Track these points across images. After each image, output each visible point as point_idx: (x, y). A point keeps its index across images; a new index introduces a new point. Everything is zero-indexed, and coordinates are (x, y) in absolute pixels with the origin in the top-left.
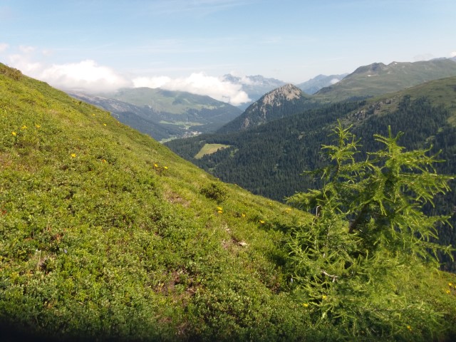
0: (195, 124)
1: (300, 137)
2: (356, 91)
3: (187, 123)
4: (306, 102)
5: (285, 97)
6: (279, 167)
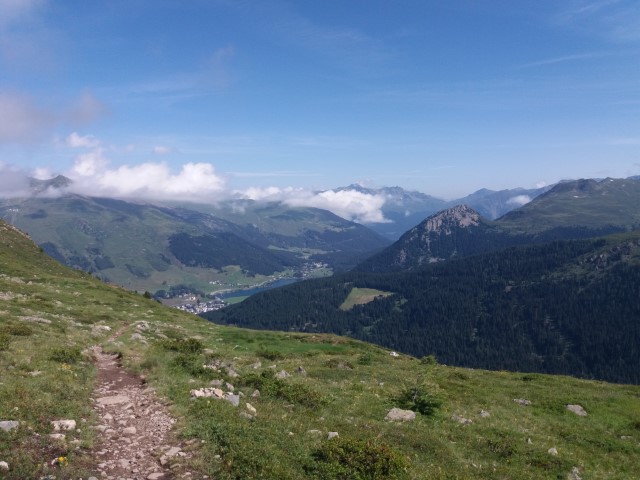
0: (316, 252)
1: (508, 288)
2: (560, 218)
3: (305, 249)
4: (488, 231)
5: (458, 223)
6: (479, 334)
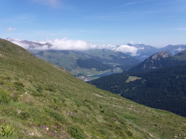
0: (117, 64)
1: (177, 77)
4: (171, 59)
5: (162, 57)
6: (168, 91)
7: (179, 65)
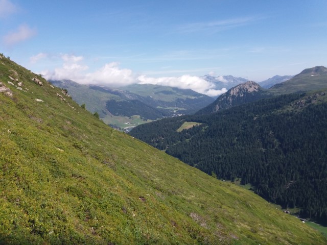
0: (181, 109)
1: (255, 118)
2: (301, 87)
4: (262, 94)
5: (247, 91)
6: (237, 140)
7: (263, 99)
